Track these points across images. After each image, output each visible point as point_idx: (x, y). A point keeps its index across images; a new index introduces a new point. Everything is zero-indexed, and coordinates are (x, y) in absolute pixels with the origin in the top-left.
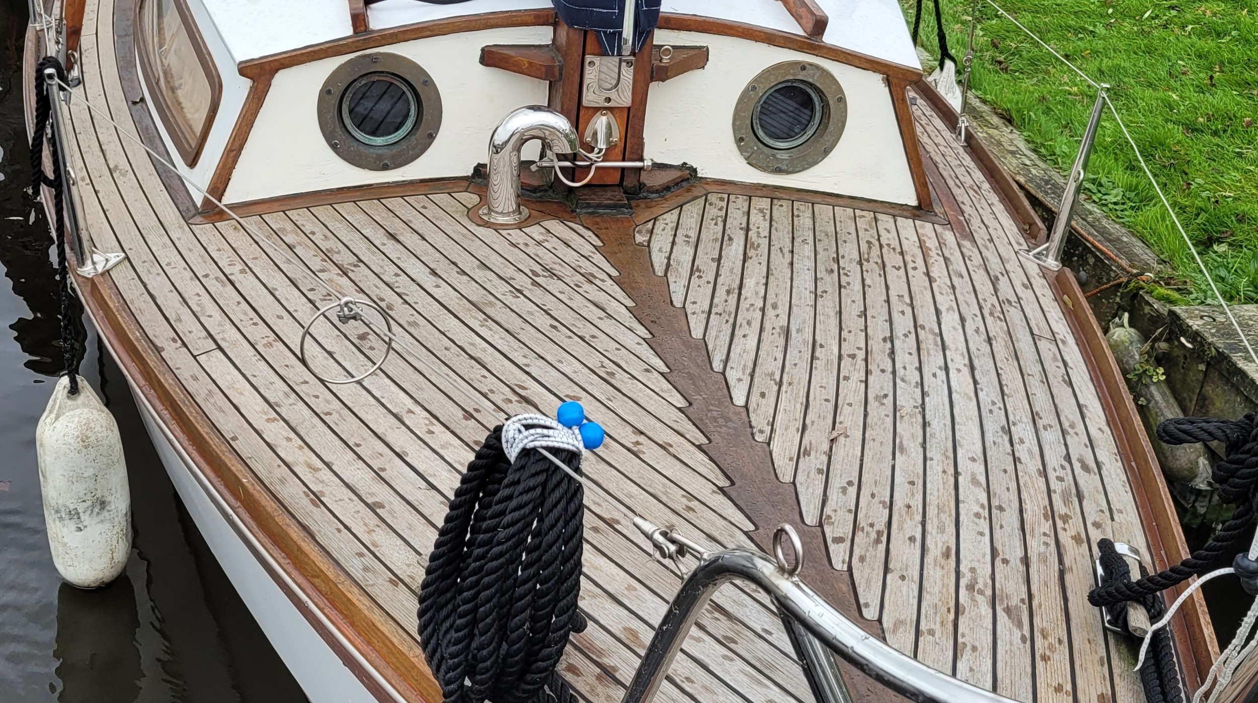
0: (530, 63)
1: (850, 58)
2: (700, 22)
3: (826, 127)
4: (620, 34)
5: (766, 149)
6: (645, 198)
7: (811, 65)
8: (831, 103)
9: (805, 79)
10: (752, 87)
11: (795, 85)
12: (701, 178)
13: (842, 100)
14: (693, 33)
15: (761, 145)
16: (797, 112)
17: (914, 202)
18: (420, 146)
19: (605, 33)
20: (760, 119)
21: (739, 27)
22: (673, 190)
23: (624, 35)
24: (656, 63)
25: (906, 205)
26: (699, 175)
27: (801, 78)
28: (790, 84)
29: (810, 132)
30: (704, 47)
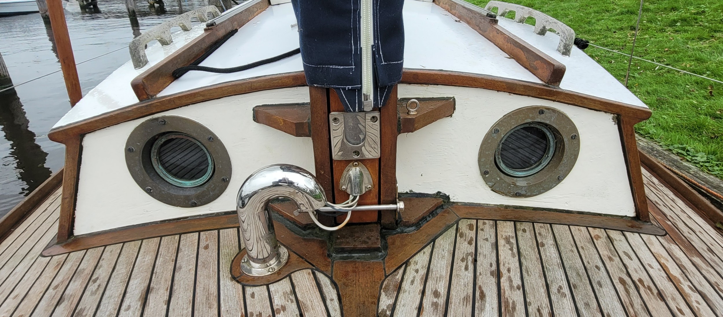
0: (284, 121)
1: (586, 101)
2: (446, 76)
3: (560, 159)
4: (360, 89)
5: (507, 179)
6: (402, 232)
7: (548, 109)
8: (565, 140)
9: (542, 121)
10: (495, 130)
11: (532, 126)
12: (454, 203)
13: (575, 137)
14: (439, 86)
15: (502, 175)
16: (532, 147)
17: (631, 213)
18: (218, 188)
19: (344, 89)
20: (501, 154)
21: (482, 79)
22: (428, 219)
23: (364, 91)
24: (402, 115)
25: (626, 216)
26: (452, 200)
27: (539, 120)
28: (528, 125)
29: (544, 163)
30: (450, 98)
